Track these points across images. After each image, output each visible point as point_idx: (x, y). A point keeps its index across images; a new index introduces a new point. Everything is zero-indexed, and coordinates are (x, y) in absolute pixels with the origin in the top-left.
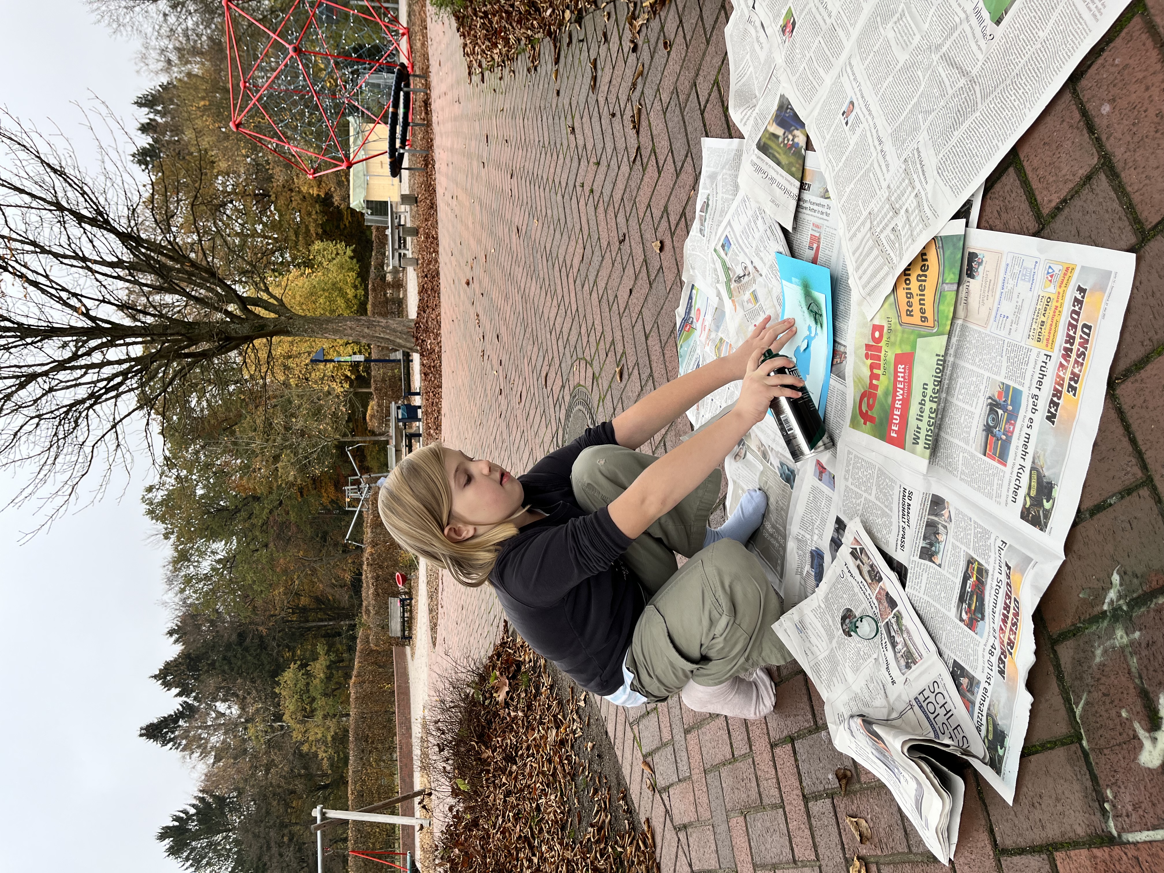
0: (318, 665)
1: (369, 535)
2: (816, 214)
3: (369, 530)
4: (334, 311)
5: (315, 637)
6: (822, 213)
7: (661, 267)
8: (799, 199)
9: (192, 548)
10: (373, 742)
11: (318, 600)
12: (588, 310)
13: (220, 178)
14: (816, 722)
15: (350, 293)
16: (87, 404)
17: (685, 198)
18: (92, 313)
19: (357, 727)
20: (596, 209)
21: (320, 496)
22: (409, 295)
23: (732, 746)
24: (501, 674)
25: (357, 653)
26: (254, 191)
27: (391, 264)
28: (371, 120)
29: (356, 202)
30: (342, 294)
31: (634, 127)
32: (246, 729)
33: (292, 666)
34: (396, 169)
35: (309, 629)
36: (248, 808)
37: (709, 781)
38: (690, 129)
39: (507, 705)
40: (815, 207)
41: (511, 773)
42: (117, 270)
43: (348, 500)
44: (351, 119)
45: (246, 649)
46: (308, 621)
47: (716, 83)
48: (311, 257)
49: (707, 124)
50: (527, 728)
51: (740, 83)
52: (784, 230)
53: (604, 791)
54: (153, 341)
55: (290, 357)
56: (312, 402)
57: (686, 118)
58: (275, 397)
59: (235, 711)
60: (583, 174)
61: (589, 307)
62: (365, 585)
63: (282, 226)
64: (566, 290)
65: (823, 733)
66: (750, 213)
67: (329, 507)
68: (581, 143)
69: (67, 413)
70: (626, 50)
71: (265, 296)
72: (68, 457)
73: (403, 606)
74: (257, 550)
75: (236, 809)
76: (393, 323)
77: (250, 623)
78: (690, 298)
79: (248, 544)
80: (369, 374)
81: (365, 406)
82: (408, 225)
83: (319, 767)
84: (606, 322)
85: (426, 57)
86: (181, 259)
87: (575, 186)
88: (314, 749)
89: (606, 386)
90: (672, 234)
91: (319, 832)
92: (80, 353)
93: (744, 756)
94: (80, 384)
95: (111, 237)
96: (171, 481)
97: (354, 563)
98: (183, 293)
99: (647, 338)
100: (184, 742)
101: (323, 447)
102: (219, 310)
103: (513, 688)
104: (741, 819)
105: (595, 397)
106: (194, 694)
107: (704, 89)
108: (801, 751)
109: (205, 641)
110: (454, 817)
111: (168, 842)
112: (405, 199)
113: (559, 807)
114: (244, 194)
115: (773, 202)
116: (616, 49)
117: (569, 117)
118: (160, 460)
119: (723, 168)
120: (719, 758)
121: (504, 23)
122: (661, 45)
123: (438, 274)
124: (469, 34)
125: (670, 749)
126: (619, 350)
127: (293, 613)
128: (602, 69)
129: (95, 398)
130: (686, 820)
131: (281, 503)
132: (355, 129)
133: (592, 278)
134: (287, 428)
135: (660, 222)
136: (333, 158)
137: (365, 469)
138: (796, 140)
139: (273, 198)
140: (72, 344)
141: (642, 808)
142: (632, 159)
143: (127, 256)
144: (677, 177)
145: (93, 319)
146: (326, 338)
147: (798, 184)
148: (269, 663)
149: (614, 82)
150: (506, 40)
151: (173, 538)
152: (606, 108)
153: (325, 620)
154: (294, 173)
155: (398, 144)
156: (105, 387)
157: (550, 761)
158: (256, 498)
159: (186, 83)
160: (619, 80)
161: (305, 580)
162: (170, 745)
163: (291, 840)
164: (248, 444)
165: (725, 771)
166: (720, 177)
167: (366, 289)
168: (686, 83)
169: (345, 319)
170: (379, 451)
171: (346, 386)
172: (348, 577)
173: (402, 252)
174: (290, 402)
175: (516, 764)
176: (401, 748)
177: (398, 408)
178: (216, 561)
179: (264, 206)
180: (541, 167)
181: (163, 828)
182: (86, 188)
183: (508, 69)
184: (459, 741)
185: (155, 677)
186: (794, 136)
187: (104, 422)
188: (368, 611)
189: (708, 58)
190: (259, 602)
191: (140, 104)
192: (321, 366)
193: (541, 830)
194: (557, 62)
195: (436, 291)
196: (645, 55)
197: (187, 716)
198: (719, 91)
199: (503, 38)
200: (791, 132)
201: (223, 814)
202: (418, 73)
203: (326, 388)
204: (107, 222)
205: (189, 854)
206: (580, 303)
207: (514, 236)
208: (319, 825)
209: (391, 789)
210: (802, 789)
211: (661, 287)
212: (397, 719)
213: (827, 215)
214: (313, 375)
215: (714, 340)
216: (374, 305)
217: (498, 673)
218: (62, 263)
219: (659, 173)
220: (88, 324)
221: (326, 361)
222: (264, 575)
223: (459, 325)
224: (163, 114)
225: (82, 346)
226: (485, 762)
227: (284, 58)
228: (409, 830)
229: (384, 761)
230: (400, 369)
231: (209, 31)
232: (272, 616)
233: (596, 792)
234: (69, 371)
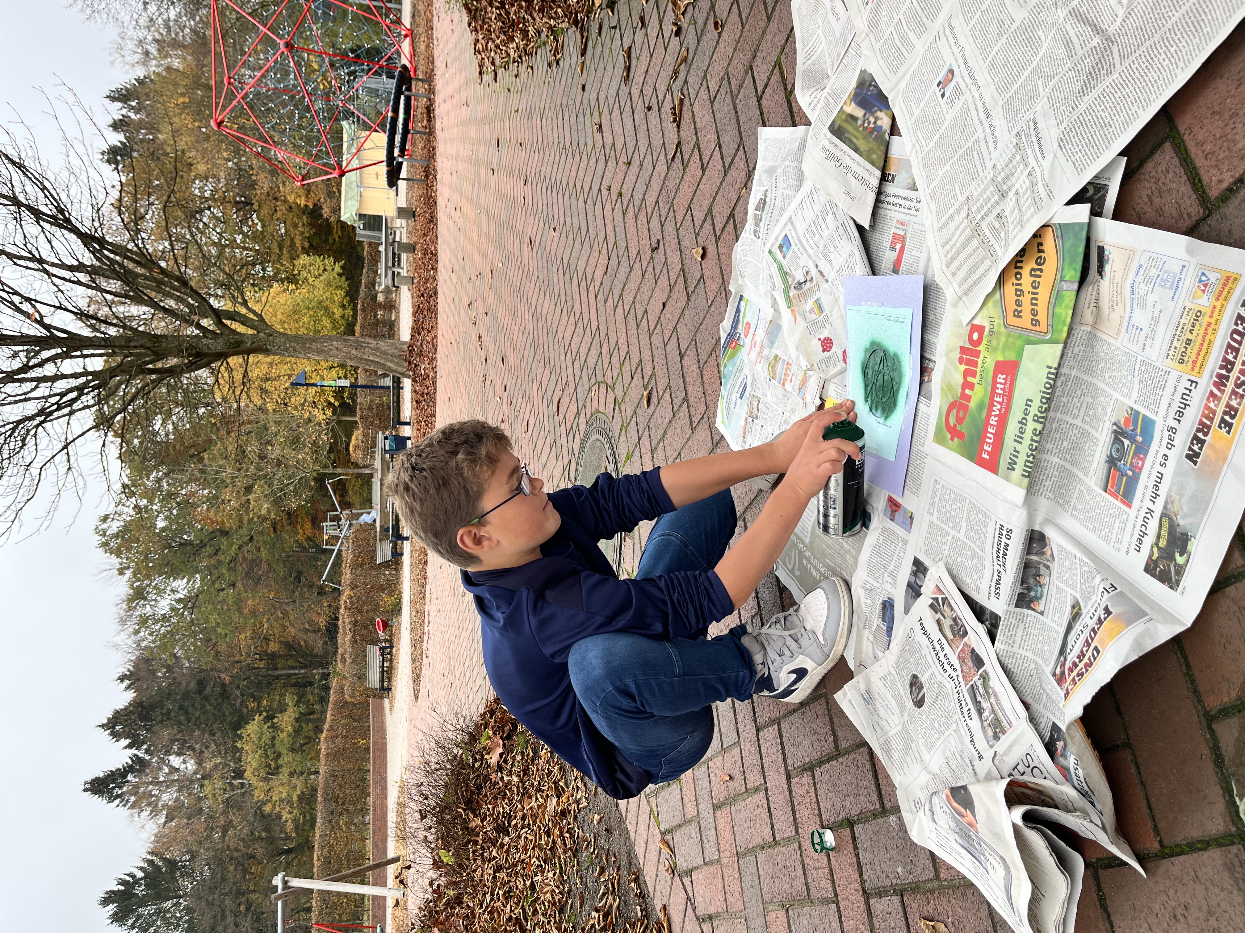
0: (286, 718)
1: (348, 576)
2: (902, 209)
3: (348, 571)
4: (319, 331)
5: (284, 686)
6: (910, 208)
7: (702, 277)
8: (880, 193)
9: (150, 585)
10: (343, 804)
11: (288, 645)
12: (612, 327)
13: (197, 182)
14: (882, 805)
15: (338, 312)
16: (36, 422)
17: (735, 198)
18: (47, 321)
19: (327, 786)
20: (624, 214)
21: (296, 533)
22: (402, 317)
23: (773, 827)
24: (494, 734)
25: (330, 705)
26: (234, 198)
27: (383, 282)
28: (367, 127)
29: (348, 214)
30: (329, 314)
31: (675, 120)
32: (202, 786)
33: (256, 717)
34: (393, 178)
35: (278, 677)
36: (201, 874)
37: (742, 866)
38: (742, 119)
39: (500, 768)
40: (900, 201)
41: (502, 845)
42: (77, 274)
43: (325, 537)
44: (344, 124)
45: (206, 699)
46: (276, 669)
47: (778, 64)
48: (296, 272)
49: (765, 111)
50: (523, 795)
51: (809, 62)
52: (860, 228)
53: (612, 872)
54: (114, 354)
55: (268, 380)
56: (291, 429)
57: (739, 107)
58: (250, 422)
59: (191, 766)
60: (610, 176)
61: (613, 324)
62: (341, 631)
63: (264, 237)
64: (585, 306)
65: (892, 819)
66: (817, 208)
67: (305, 544)
68: (609, 141)
69: (13, 430)
70: (667, 35)
71: (243, 311)
72: (13, 479)
73: (383, 655)
74: (223, 590)
75: (188, 874)
76: (383, 345)
77: (212, 670)
78: (738, 310)
79: (213, 582)
80: (354, 401)
81: (349, 436)
82: (404, 240)
83: (283, 830)
84: (633, 340)
85: (431, 60)
86: (150, 264)
87: (600, 190)
88: (277, 809)
89: (630, 412)
90: (717, 239)
91: (280, 903)
92: (31, 364)
93: (789, 839)
94: (30, 399)
95: (72, 237)
96: (128, 512)
97: (330, 606)
98: (152, 303)
99: (682, 357)
100: (133, 799)
101: (301, 478)
102: (190, 323)
103: (508, 750)
104: (782, 914)
105: (617, 426)
106: (145, 746)
107: (762, 71)
108: (863, 837)
109: (159, 688)
110: (434, 891)
111: (111, 908)
112: (402, 212)
113: (557, 887)
114: (224, 201)
115: (848, 194)
116: (655, 35)
117: (596, 113)
118: (118, 487)
119: (784, 161)
120: (757, 840)
121: (523, 13)
122: (710, 25)
123: (436, 293)
124: (482, 28)
125: (694, 827)
126: (648, 371)
127: (261, 660)
128: (638, 58)
129: (45, 414)
130: (712, 911)
131: (252, 537)
132: (349, 135)
133: (617, 292)
134: (262, 457)
135: (702, 226)
136: (325, 165)
137: (346, 505)
138: (879, 123)
139: (256, 207)
140: (22, 355)
141: (658, 893)
142: (670, 157)
143: (88, 259)
144: (725, 174)
145: (47, 327)
146: (309, 359)
147: (878, 173)
148: (231, 714)
149: (651, 71)
150: (525, 33)
151: (128, 573)
152: (641, 101)
153: (296, 668)
154: (280, 180)
155: (396, 153)
156: (57, 403)
157: (548, 833)
158: (225, 533)
159: (165, 78)
160: (658, 69)
161: (275, 624)
162: (117, 801)
163: (248, 909)
164: (217, 472)
165: (762, 856)
166: (780, 170)
167: (355, 309)
168: (741, 66)
169: (331, 339)
170: (362, 485)
171: (329, 413)
172: (322, 622)
173: (396, 270)
174: (267, 429)
175: (508, 834)
176: (374, 810)
177: (386, 438)
178: (176, 600)
179: (245, 215)
180: (560, 170)
181: (107, 893)
182: (46, 184)
183: (525, 65)
184: (445, 807)
185: (103, 726)
186: (877, 119)
187: (55, 442)
188: (344, 660)
189: (768, 37)
190: (223, 647)
191: (113, 99)
192: (302, 390)
193: (535, 912)
194: (583, 54)
195: (433, 311)
196: (690, 39)
197: (137, 770)
198: (782, 73)
199: (521, 30)
200: (873, 114)
201: (174, 879)
202: (420, 77)
203: (307, 415)
204: (68, 220)
205: (135, 921)
206: (602, 320)
207: (526, 248)
208: (280, 895)
209: (361, 856)
210: (862, 883)
211: (701, 299)
212: (371, 777)
213: (916, 209)
214: (293, 400)
215: (767, 358)
216: (363, 327)
217: (491, 733)
218: (15, 264)
219: (704, 170)
220: (43, 332)
221: (308, 385)
222: (230, 617)
223: (458, 348)
224: (137, 111)
225: (33, 357)
226: (472, 832)
227: (274, 54)
228: (380, 901)
229: (355, 824)
230: (389, 396)
231: (192, 23)
232: (237, 662)
233: (602, 871)
234: (17, 384)
